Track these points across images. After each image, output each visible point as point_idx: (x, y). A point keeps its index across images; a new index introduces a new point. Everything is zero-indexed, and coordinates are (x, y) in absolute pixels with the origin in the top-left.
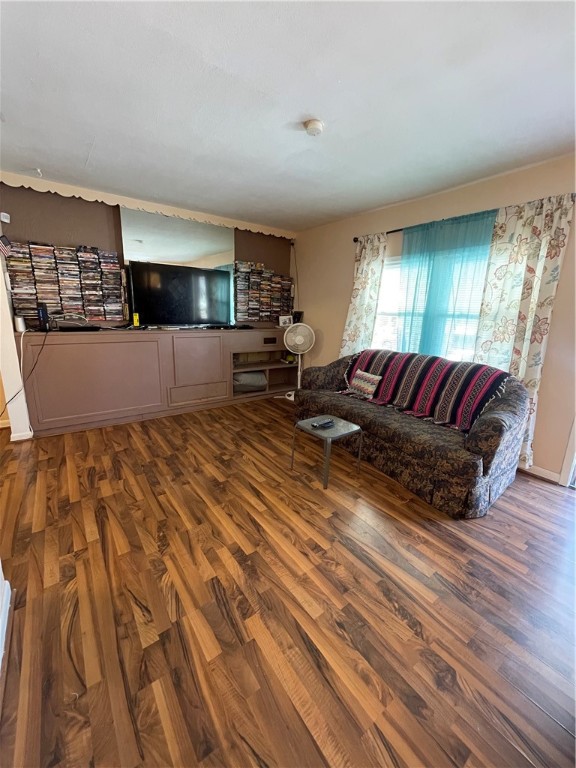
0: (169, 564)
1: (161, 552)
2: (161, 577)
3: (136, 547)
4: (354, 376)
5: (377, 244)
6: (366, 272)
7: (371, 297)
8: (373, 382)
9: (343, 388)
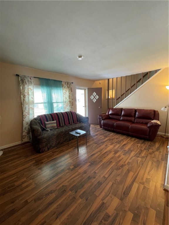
0: (127, 162)
1: (125, 165)
2: (131, 162)
3: (129, 171)
4: (45, 125)
5: (30, 80)
6: (28, 89)
7: (32, 98)
8: (54, 123)
9: (44, 129)
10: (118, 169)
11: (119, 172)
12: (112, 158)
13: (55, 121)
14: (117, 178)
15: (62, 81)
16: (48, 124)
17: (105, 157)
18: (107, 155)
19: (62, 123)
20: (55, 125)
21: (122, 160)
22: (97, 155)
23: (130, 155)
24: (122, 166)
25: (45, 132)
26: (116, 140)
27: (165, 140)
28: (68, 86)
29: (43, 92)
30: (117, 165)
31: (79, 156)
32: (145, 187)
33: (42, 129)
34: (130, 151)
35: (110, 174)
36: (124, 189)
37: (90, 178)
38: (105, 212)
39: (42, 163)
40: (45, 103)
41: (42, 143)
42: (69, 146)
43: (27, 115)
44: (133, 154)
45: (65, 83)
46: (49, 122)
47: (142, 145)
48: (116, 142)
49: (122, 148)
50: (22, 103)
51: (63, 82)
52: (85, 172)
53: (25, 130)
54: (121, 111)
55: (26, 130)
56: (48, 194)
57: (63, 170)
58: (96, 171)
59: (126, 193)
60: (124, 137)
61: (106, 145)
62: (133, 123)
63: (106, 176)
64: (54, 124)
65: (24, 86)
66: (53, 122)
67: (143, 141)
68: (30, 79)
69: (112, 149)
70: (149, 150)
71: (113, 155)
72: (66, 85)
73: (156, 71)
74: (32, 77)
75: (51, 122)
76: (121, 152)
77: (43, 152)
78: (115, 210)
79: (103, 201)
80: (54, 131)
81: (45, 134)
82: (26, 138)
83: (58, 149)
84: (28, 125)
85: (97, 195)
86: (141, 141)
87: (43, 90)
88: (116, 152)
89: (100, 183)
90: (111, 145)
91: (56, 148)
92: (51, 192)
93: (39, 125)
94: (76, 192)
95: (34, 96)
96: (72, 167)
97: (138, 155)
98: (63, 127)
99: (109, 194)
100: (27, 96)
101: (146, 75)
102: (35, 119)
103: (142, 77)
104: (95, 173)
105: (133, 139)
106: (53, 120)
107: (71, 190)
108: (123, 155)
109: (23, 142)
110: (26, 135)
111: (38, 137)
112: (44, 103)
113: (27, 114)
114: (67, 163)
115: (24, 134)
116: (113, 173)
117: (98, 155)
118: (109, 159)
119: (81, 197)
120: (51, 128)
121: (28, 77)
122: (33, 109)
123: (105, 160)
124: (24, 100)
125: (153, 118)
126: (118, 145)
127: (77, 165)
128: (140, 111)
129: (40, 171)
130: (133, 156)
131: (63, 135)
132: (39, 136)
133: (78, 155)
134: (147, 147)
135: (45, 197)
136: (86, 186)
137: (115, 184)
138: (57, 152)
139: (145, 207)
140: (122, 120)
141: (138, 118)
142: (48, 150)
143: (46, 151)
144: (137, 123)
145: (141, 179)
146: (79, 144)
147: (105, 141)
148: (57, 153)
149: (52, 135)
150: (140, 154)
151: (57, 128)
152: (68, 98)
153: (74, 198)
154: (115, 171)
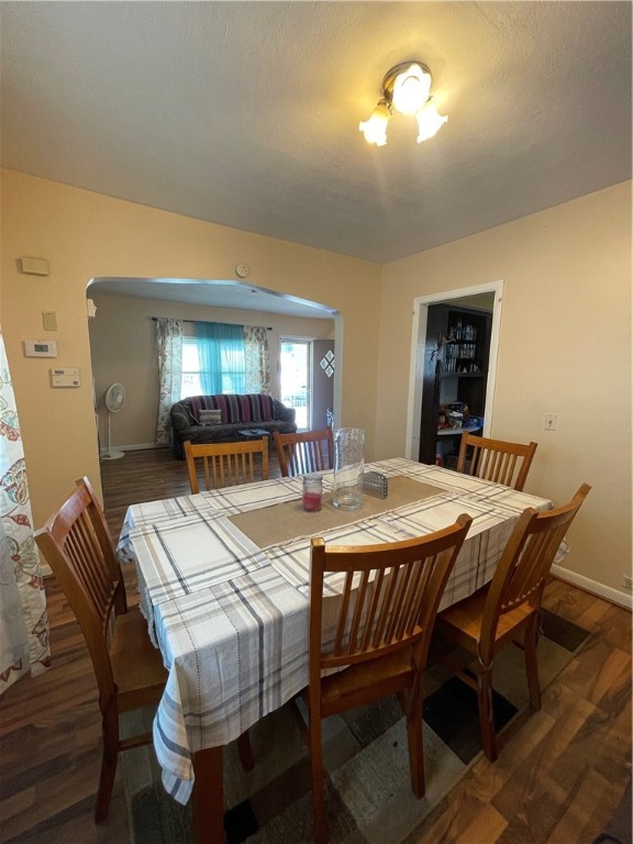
4: (199, 414)
5: (175, 326)
6: (172, 344)
7: (179, 362)
9: (195, 423)
13: (220, 411)
15: (243, 327)
16: (204, 414)
19: (235, 417)
20: (219, 418)
28: (259, 335)
29: (201, 348)
33: (191, 420)
40: (204, 373)
43: (166, 394)
45: (252, 329)
46: (207, 411)
50: (160, 371)
51: (246, 327)
53: (161, 422)
55: (164, 421)
64: (216, 415)
65: (165, 338)
66: (214, 411)
68: (177, 324)
72: (253, 334)
74: (180, 321)
75: (210, 411)
80: (213, 427)
81: (195, 428)
82: (163, 437)
84: (167, 413)
87: (200, 345)
93: (186, 413)
95: (181, 358)
98: (233, 423)
100: (168, 358)
102: (182, 403)
106: (216, 408)
109: (157, 444)
110: (163, 432)
112: (201, 373)
113: (167, 392)
115: (160, 428)
120: (208, 422)
121: (173, 320)
122: (180, 383)
124: (163, 364)
151: (222, 424)
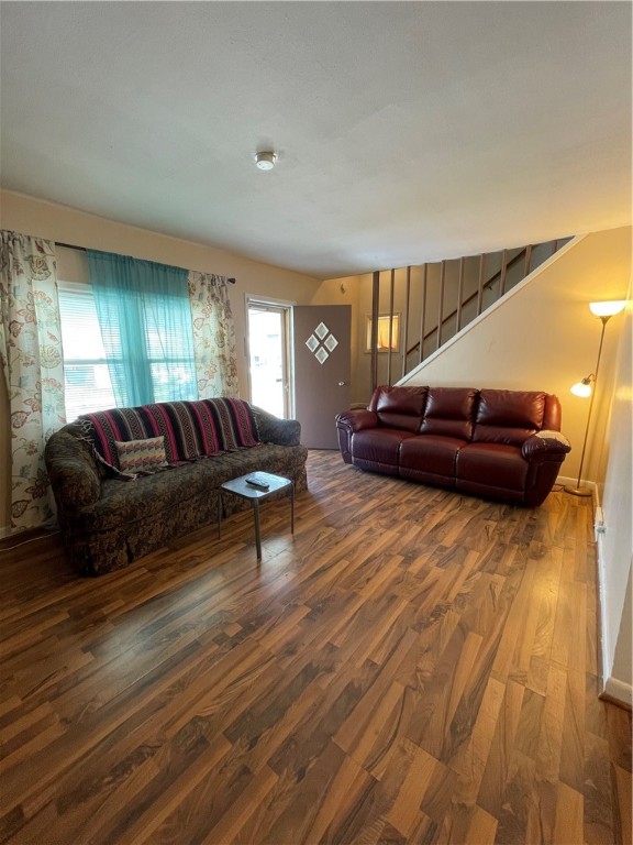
0: (453, 595)
1: (448, 607)
2: (467, 594)
3: (463, 630)
4: (116, 453)
5: (36, 252)
6: (31, 295)
7: (53, 337)
8: (156, 446)
9: (108, 474)
10: (421, 626)
11: (427, 637)
12: (397, 581)
13: (161, 439)
14: (420, 665)
15: (187, 271)
16: (129, 451)
17: (368, 580)
18: (377, 571)
19: (191, 448)
20: (162, 453)
21: (436, 588)
22: (335, 571)
23: (463, 567)
24: (438, 612)
25: (112, 484)
26: (405, 510)
27: (581, 503)
28: (216, 292)
29: (104, 314)
30: (416, 611)
31: (263, 578)
32: (530, 695)
33: (103, 472)
34: (461, 548)
35: (394, 650)
36: (453, 711)
37: (310, 673)
38: (381, 824)
39: (103, 619)
40: (115, 361)
41: (103, 532)
42: (223, 539)
43: (28, 414)
44: (473, 560)
45: (203, 279)
46: (134, 442)
47: (504, 525)
48: (407, 518)
49: (431, 540)
50: (6, 360)
51: (191, 273)
52: (290, 648)
53: (21, 479)
54: (422, 396)
55: (29, 477)
56: (122, 768)
57: (196, 644)
58: (334, 638)
59: (461, 727)
60: (437, 495)
61: (370, 531)
62: (469, 441)
63: (378, 660)
64: (154, 449)
65: (9, 279)
66: (148, 441)
67: (504, 508)
68: (41, 249)
69: (392, 545)
70: (528, 545)
71: (401, 570)
72: (205, 287)
73: (556, 245)
74: (48, 242)
75: (141, 442)
76: (429, 555)
77: (106, 570)
78: (421, 808)
79: (372, 773)
80: (154, 481)
81: (112, 493)
82: (29, 513)
83: (174, 555)
84: (35, 456)
85: (345, 749)
86: (498, 511)
87: (102, 305)
88: (410, 557)
89: (353, 694)
90: (388, 527)
91: (166, 549)
92: (139, 756)
93: (88, 456)
94: (253, 743)
95: (59, 329)
96: (232, 631)
97: (492, 565)
98: (193, 462)
99: (395, 736)
100: (26, 328)
101: (519, 261)
102: (71, 430)
103: (504, 269)
104: (331, 647)
105: (469, 502)
106: (151, 435)
107: (230, 736)
108: (438, 565)
109: (14, 530)
110: (28, 502)
111: (83, 510)
112: (108, 362)
113: (28, 408)
114: (211, 613)
115: (19, 494)
116: (406, 646)
117: (339, 570)
118: (384, 588)
119: (276, 765)
120: (141, 468)
121: (29, 239)
122: (60, 386)
123: (368, 593)
125: (539, 425)
126: (416, 529)
127: (254, 622)
128: (494, 395)
129: (89, 657)
130: (475, 568)
131: (197, 493)
132: (88, 501)
133: (258, 576)
134: (522, 530)
135: (109, 783)
136: (296, 714)
137: (414, 689)
138: (171, 565)
139: (539, 780)
140: (427, 433)
141: (487, 422)
142: (130, 560)
143: (122, 567)
144: (482, 441)
145: (513, 662)
146: (262, 528)
147: (366, 515)
148: (170, 571)
149: (145, 496)
150: (498, 559)
151: (169, 468)
152: (213, 343)
153: (246, 771)
154: (412, 635)
